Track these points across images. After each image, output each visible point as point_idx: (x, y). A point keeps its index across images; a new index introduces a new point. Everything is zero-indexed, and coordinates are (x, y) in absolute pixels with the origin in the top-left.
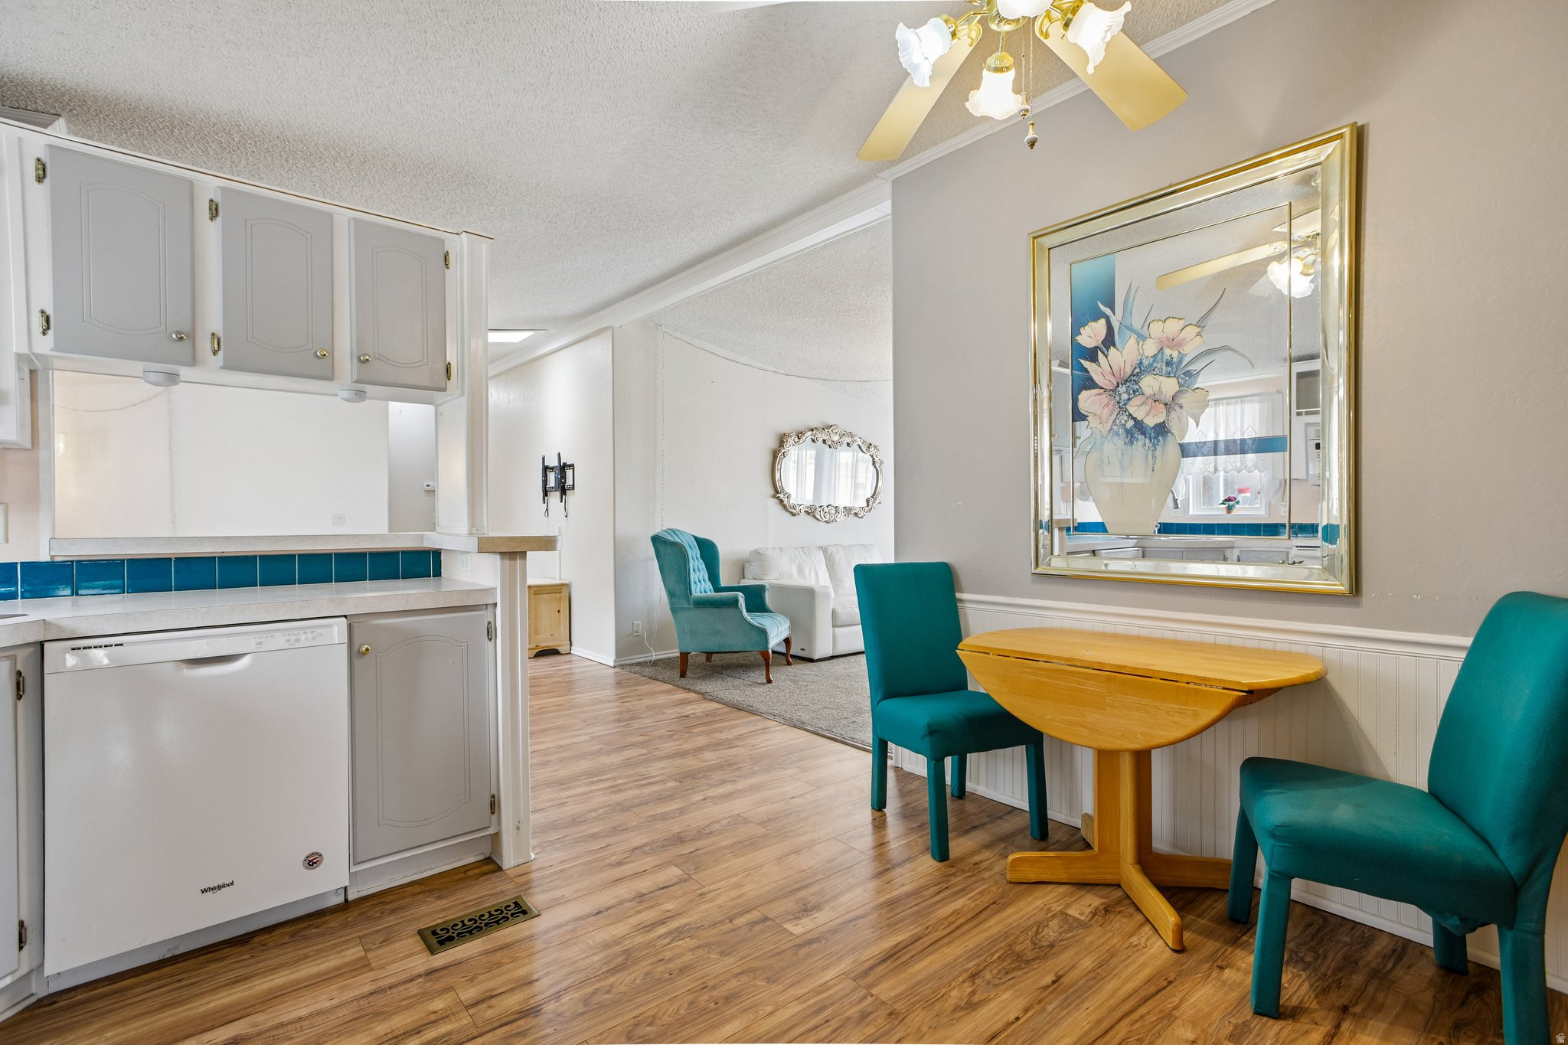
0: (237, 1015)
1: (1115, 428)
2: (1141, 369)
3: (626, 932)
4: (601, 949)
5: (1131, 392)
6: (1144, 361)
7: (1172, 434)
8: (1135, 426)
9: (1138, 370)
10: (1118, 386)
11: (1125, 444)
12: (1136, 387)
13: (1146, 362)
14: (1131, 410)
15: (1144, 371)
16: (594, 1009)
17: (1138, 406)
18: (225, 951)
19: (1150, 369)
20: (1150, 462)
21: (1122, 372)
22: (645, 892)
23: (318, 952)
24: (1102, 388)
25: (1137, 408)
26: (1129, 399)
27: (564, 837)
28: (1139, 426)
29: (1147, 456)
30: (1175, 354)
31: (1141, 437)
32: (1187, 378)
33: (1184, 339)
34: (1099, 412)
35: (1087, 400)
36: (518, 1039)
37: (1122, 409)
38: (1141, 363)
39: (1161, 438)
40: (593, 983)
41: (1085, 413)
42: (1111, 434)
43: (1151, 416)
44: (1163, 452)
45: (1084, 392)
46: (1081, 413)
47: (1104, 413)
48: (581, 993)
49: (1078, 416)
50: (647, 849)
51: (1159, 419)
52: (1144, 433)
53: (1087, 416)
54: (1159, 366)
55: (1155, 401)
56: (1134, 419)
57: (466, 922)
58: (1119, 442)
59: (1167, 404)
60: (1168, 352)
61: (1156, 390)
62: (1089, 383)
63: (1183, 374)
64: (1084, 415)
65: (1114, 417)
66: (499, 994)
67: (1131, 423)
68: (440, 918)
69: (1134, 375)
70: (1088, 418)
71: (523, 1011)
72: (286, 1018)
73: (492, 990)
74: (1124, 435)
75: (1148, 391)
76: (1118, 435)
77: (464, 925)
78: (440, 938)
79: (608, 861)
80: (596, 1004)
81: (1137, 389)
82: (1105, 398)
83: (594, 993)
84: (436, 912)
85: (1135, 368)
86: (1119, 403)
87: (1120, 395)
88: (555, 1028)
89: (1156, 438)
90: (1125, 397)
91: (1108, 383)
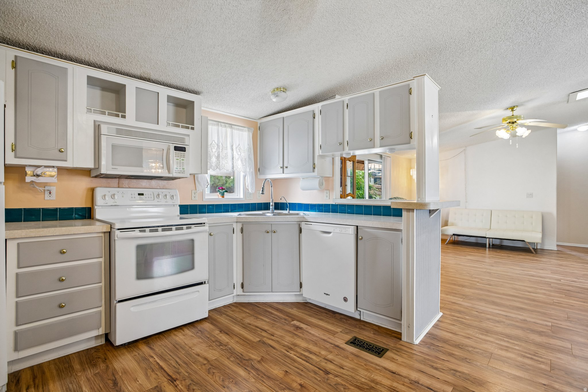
0: (309, 324)
3: (385, 384)
4: (370, 380)
16: (334, 387)
18: (330, 313)
22: (420, 383)
23: (337, 325)
27: (441, 347)
36: (313, 373)
40: (348, 383)
48: (341, 381)
50: (458, 374)
57: (365, 344)
66: (333, 363)
68: (363, 338)
71: (327, 371)
72: (310, 331)
73: (334, 361)
77: (364, 344)
78: (355, 342)
79: (433, 364)
80: (336, 387)
83: (342, 385)
84: (366, 336)
88: (321, 380)
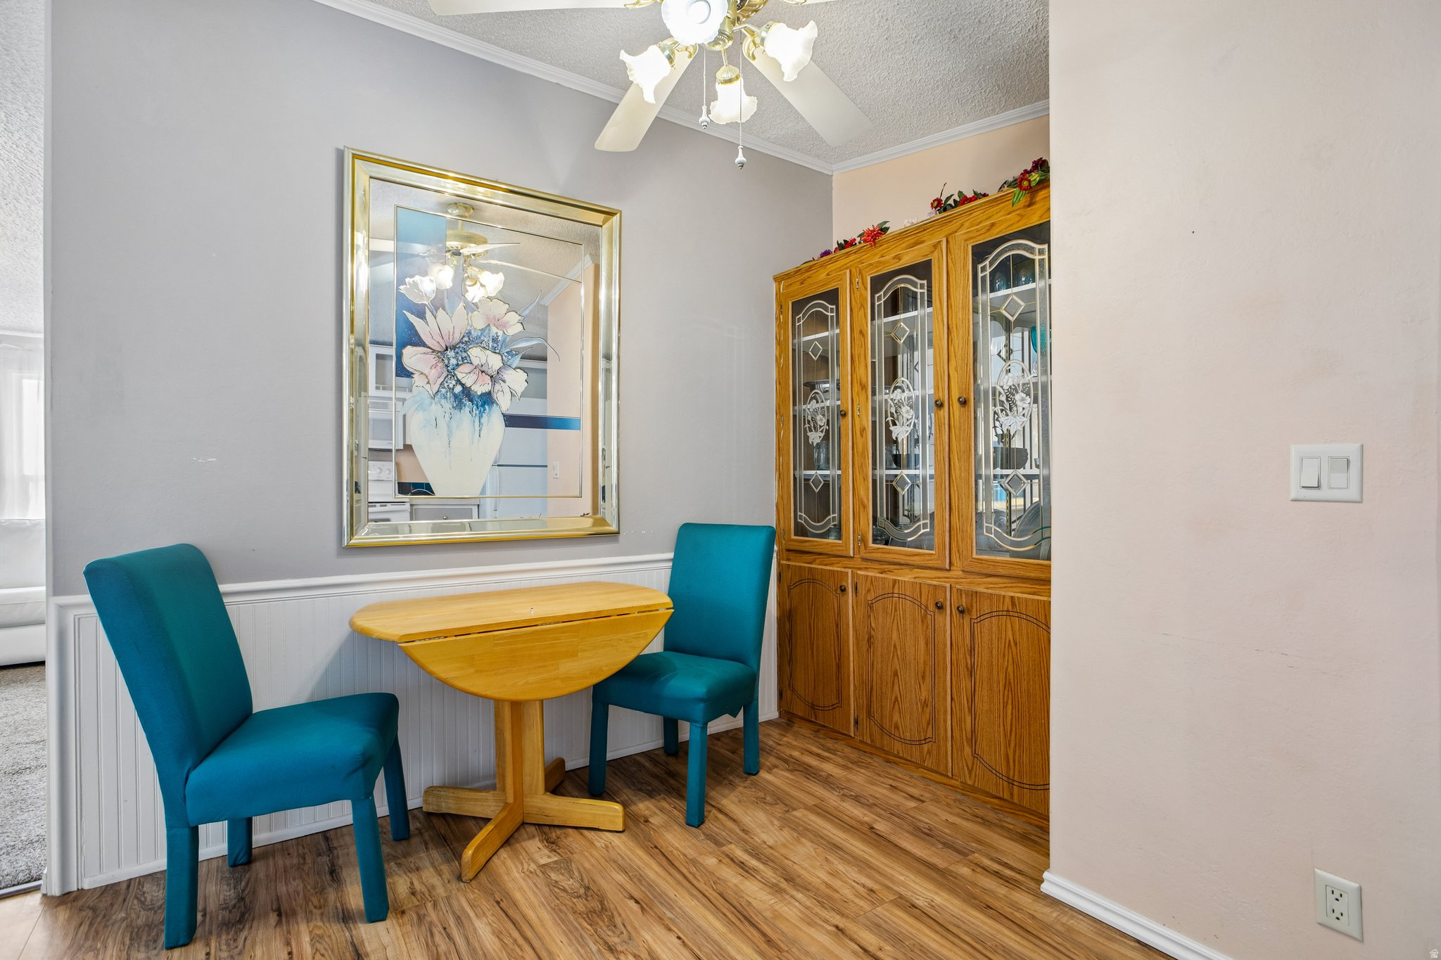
1: (443, 391)
2: (469, 339)
5: (460, 358)
6: (473, 332)
7: (497, 404)
8: (463, 392)
9: (466, 339)
10: (447, 350)
11: (453, 407)
12: (464, 355)
13: (474, 334)
14: (460, 376)
15: (473, 341)
17: (467, 374)
19: (478, 342)
20: (477, 428)
21: (451, 337)
24: (429, 347)
25: (464, 375)
26: (458, 365)
28: (467, 392)
29: (474, 422)
30: (500, 333)
31: (468, 403)
32: (510, 357)
33: (508, 322)
34: (426, 372)
35: (412, 356)
37: (451, 373)
38: (469, 333)
39: (486, 407)
41: (411, 370)
42: (439, 396)
43: (478, 385)
44: (489, 420)
45: (409, 347)
46: (405, 368)
47: (431, 374)
49: (403, 372)
51: (486, 388)
52: (471, 400)
53: (412, 374)
54: (486, 340)
55: (482, 372)
56: (463, 385)
58: (448, 405)
59: (492, 376)
60: (494, 330)
61: (483, 362)
62: (415, 340)
63: (507, 352)
64: (408, 371)
65: (442, 379)
67: (458, 389)
69: (463, 343)
70: (414, 376)
74: (452, 399)
75: (476, 362)
76: (446, 398)
81: (466, 357)
82: (432, 359)
85: (464, 336)
86: (447, 366)
87: (449, 359)
89: (483, 406)
90: (453, 361)
91: (437, 344)
